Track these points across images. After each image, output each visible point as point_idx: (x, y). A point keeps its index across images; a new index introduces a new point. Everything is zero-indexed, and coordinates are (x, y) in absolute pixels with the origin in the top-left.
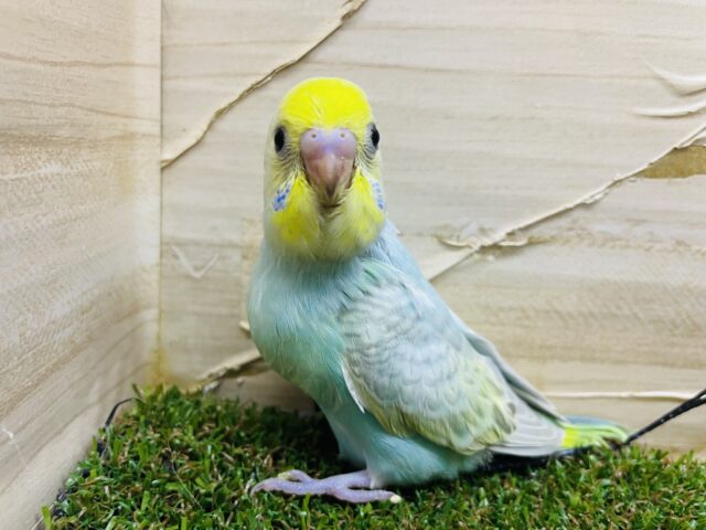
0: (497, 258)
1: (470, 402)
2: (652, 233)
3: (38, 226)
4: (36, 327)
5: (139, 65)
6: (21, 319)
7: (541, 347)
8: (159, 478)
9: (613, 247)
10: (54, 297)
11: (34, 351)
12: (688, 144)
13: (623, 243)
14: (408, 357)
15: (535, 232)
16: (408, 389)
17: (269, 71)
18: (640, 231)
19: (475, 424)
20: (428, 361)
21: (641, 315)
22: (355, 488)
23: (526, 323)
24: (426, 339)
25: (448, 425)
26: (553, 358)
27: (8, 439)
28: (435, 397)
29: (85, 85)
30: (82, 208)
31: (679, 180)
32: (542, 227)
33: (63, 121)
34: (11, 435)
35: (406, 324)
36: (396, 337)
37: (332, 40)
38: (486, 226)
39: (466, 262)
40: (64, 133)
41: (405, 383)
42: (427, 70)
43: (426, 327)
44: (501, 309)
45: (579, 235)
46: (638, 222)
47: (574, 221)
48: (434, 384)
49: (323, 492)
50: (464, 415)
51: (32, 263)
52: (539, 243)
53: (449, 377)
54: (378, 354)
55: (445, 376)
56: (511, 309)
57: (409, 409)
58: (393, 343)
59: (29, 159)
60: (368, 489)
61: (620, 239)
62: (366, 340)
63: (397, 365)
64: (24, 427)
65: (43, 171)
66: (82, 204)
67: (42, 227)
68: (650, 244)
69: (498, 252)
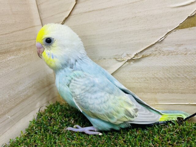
0: (133, 63)
1: (113, 109)
2: (186, 48)
3: (10, 71)
4: (13, 93)
5: (36, 26)
6: (8, 92)
7: (154, 89)
8: (46, 125)
9: (172, 55)
10: (19, 86)
11: (14, 98)
12: (194, 14)
13: (176, 53)
14: (89, 97)
15: (144, 53)
16: (91, 106)
17: (63, 20)
18: (181, 48)
19: (116, 115)
20: (96, 98)
21: (188, 77)
22: (91, 131)
23: (147, 82)
24: (95, 92)
25: (106, 116)
26: (159, 92)
27: (9, 118)
28: (100, 108)
29: (18, 36)
30: (24, 64)
31: (193, 28)
32: (146, 51)
33: (13, 46)
34: (10, 117)
35: (88, 88)
36: (85, 92)
37: (75, 8)
38: (128, 54)
39: (124, 65)
40: (14, 48)
41: (90, 104)
42: (101, 9)
43: (95, 88)
44: (139, 78)
45: (159, 53)
46: (180, 45)
47: (157, 48)
48: (99, 104)
49: (82, 131)
50: (111, 113)
51: (9, 80)
52: (146, 57)
53: (104, 102)
54: (80, 97)
55: (103, 102)
56: (142, 78)
57: (93, 111)
58: (84, 94)
59: (3, 57)
60: (94, 131)
61: (174, 52)
62: (76, 93)
63: (86, 100)
64: (13, 115)
65: (9, 59)
66: (24, 63)
67: (11, 71)
68: (186, 52)
69: (133, 61)
